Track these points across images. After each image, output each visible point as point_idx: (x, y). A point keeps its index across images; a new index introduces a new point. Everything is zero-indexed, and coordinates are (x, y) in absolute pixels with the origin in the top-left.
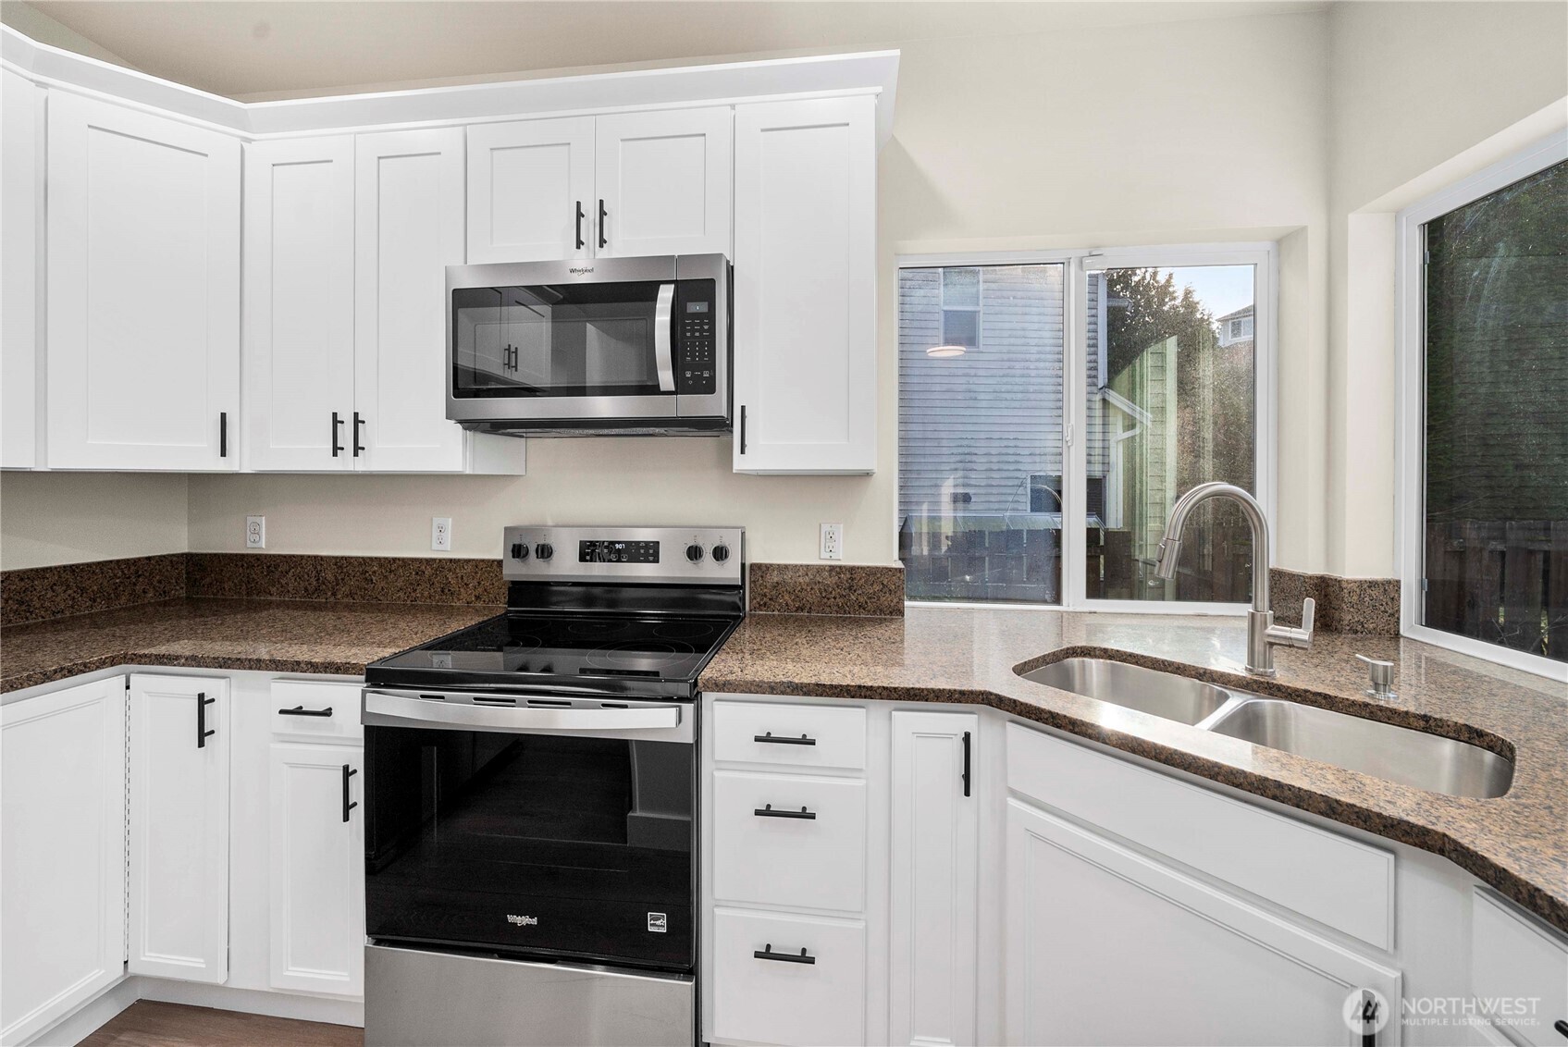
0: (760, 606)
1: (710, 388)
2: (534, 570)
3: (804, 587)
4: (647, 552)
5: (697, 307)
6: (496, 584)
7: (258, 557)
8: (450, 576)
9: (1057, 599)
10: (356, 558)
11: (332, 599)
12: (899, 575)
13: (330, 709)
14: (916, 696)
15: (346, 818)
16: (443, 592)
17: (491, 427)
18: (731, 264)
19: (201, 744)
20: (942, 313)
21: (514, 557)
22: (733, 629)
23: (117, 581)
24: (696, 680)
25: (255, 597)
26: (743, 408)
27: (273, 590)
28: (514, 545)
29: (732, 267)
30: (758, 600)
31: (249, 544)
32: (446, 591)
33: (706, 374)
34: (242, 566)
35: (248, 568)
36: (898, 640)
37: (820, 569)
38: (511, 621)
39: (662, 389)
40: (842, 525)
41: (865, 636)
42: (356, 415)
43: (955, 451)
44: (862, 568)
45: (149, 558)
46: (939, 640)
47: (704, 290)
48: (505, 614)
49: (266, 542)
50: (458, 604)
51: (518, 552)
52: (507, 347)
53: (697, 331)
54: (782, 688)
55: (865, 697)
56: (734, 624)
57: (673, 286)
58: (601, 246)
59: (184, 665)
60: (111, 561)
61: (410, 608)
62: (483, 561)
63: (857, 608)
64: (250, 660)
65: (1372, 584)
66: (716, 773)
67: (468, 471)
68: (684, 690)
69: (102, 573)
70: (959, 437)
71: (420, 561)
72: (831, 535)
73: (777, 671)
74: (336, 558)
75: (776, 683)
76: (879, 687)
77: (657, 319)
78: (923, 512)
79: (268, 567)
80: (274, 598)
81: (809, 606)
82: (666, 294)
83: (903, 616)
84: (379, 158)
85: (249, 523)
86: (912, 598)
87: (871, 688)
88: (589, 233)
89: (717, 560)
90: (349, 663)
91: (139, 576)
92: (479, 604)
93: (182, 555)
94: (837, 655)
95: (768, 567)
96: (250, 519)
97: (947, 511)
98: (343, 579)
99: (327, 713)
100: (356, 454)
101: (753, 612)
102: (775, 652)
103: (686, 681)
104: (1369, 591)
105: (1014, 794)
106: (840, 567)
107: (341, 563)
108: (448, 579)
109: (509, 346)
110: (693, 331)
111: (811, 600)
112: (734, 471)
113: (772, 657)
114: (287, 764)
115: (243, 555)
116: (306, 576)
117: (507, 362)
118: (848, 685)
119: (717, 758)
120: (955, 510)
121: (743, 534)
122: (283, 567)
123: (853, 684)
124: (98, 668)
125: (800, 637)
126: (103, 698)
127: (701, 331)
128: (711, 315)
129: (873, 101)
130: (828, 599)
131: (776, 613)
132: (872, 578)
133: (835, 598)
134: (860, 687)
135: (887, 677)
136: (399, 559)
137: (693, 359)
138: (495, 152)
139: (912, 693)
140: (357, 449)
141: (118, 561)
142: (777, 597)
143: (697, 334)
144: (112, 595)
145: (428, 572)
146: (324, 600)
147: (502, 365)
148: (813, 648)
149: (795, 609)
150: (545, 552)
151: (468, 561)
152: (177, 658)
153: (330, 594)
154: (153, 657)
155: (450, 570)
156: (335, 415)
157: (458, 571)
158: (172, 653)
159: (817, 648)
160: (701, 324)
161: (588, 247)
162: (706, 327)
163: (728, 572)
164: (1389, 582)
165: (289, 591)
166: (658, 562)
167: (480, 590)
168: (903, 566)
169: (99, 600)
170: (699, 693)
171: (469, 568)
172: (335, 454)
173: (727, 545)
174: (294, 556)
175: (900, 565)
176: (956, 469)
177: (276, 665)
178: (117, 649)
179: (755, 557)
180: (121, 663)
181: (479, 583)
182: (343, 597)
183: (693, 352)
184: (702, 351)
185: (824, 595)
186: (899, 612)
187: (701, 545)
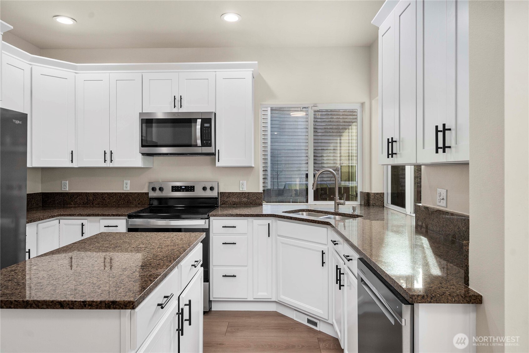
0: (223, 204)
1: (210, 146)
2: (158, 194)
3: (235, 198)
4: (191, 189)
5: (206, 125)
6: (146, 199)
7: (67, 193)
9: (307, 202)
10: (100, 193)
12: (262, 195)
16: (128, 202)
18: (215, 114)
19: (82, 236)
21: (152, 191)
24: (209, 214)
26: (219, 150)
27: (72, 203)
28: (152, 188)
30: (222, 202)
31: (63, 189)
32: (129, 202)
33: (209, 142)
34: (62, 196)
35: (63, 197)
37: (240, 193)
39: (198, 146)
40: (246, 181)
42: (111, 151)
44: (251, 193)
45: (35, 194)
47: (209, 121)
49: (69, 189)
50: (133, 206)
51: (154, 189)
53: (207, 131)
54: (229, 215)
55: (247, 217)
57: (201, 120)
58: (181, 107)
61: (117, 207)
62: (140, 193)
63: (250, 204)
65: (377, 194)
66: (213, 236)
67: (143, 167)
68: (206, 216)
71: (121, 193)
72: (243, 184)
74: (93, 193)
75: (227, 214)
76: (250, 214)
77: (197, 127)
79: (71, 196)
80: (72, 206)
82: (199, 121)
83: (262, 207)
84: (117, 80)
85: (62, 183)
87: (248, 214)
88: (178, 104)
89: (211, 191)
92: (139, 205)
93: (41, 193)
95: (225, 193)
96: (63, 182)
98: (95, 199)
100: (111, 162)
101: (221, 205)
104: (376, 195)
105: (279, 236)
106: (245, 192)
107: (95, 194)
108: (129, 198)
110: (206, 131)
111: (237, 202)
112: (216, 167)
113: (226, 211)
115: (61, 193)
116: (83, 199)
118: (243, 214)
119: (214, 232)
121: (218, 183)
127: (208, 131)
128: (210, 127)
129: (251, 72)
131: (227, 205)
132: (254, 195)
133: (244, 201)
134: (246, 214)
136: (114, 193)
137: (206, 138)
138: (150, 80)
139: (257, 215)
142: (228, 201)
143: (207, 132)
145: (123, 196)
146: (89, 206)
149: (233, 204)
150: (161, 189)
151: (136, 193)
152: (75, 214)
153: (91, 204)
155: (130, 196)
156: (105, 151)
157: (133, 196)
160: (208, 129)
161: (177, 107)
163: (214, 194)
164: (381, 193)
165: (77, 203)
166: (194, 191)
167: (140, 201)
170: (209, 217)
171: (136, 195)
172: (105, 162)
173: (214, 186)
174: (79, 193)
175: (263, 192)
179: (221, 190)
180: (59, 216)
181: (139, 199)
182: (95, 205)
183: (206, 136)
184: (208, 136)
185: (241, 200)
186: (261, 205)
187: (206, 186)
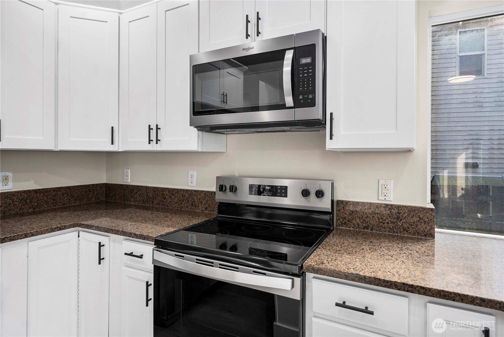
0: (342, 224)
1: (312, 104)
2: (229, 197)
3: (369, 216)
4: (281, 191)
5: (304, 61)
6: (214, 203)
7: (127, 186)
8: (195, 198)
10: (160, 188)
11: (152, 205)
12: (431, 212)
13: (142, 255)
14: (446, 296)
15: (147, 305)
16: (192, 205)
17: (210, 129)
18: (325, 35)
19: (100, 263)
20: (458, 58)
21: (220, 191)
22: (326, 236)
23: (83, 193)
24: (302, 265)
25: (126, 202)
26: (331, 114)
27: (132, 200)
28: (220, 185)
29: (326, 37)
30: (341, 220)
31: (125, 180)
32: (194, 205)
33: (310, 97)
34: (122, 189)
35: (124, 190)
36: (431, 254)
37: (378, 206)
38: (219, 221)
39: (287, 105)
40: (392, 180)
41: (407, 249)
42: (157, 125)
43: (467, 138)
44: (406, 206)
45: (93, 185)
46: (461, 257)
47: (309, 50)
48: (216, 218)
49: (130, 180)
50: (198, 211)
51: (221, 188)
52: (223, 94)
53: (306, 73)
54: (352, 277)
55: (408, 291)
56: (326, 234)
57: (293, 51)
58: (258, 35)
59: (94, 230)
60: (81, 186)
61: (179, 212)
62: (208, 192)
63: (402, 230)
64: (115, 230)
67: (200, 150)
68: (296, 270)
69: (78, 190)
70: (470, 129)
71: (184, 190)
72: (385, 186)
73: (350, 266)
74: (153, 187)
75: (349, 274)
76: (418, 286)
77: (284, 69)
78: (445, 174)
79: (131, 190)
81: (371, 226)
82: (289, 55)
83: (434, 238)
84: (166, 11)
85: (125, 172)
86: (441, 227)
87: (412, 286)
88: (252, 30)
89: (318, 197)
90: (148, 236)
91: (90, 192)
92: (207, 212)
93: (104, 184)
94: (389, 259)
95: (347, 203)
96: (125, 170)
97: (461, 173)
98: (156, 197)
99: (141, 257)
100: (157, 143)
101: (338, 227)
102: (349, 253)
103: (296, 265)
106: (391, 205)
107: (155, 189)
108: (194, 199)
109: (224, 92)
110: (303, 74)
111: (372, 223)
112: (327, 149)
113: (347, 256)
114: (128, 276)
115: (122, 185)
116: (143, 195)
117: (223, 100)
118: (396, 282)
120: (467, 172)
121: (333, 184)
122: (136, 191)
123: (399, 281)
124: (69, 228)
125: (365, 245)
126: (71, 240)
127: (308, 73)
128: (313, 64)
130: (384, 223)
131: (352, 229)
132: (412, 213)
133: (388, 223)
134: (404, 284)
135: (424, 279)
137: (304, 89)
139: (442, 294)
140: (157, 140)
141: (83, 185)
142: (352, 220)
143: (306, 75)
144: (81, 199)
145: (187, 196)
146: (149, 205)
147: (221, 102)
148: (373, 253)
149: (362, 227)
150: (233, 189)
151: (202, 191)
152: (93, 226)
153: (151, 203)
154: (86, 225)
155: (195, 195)
156: (149, 126)
157: (198, 196)
158: (91, 224)
159: (376, 253)
160: (308, 70)
161: (252, 38)
162: (310, 71)
163: (325, 204)
165: (137, 201)
166: (287, 197)
167: (207, 205)
168: (433, 207)
169: (77, 200)
170: (304, 273)
171: (202, 194)
172: (149, 143)
173: (323, 189)
175: (432, 206)
176: (467, 149)
177: (124, 233)
178: (76, 221)
179: (340, 196)
180: (76, 227)
181: (207, 202)
182: (155, 205)
183: (303, 85)
184: (308, 84)
185: (381, 221)
186: (432, 236)
187: (309, 188)
